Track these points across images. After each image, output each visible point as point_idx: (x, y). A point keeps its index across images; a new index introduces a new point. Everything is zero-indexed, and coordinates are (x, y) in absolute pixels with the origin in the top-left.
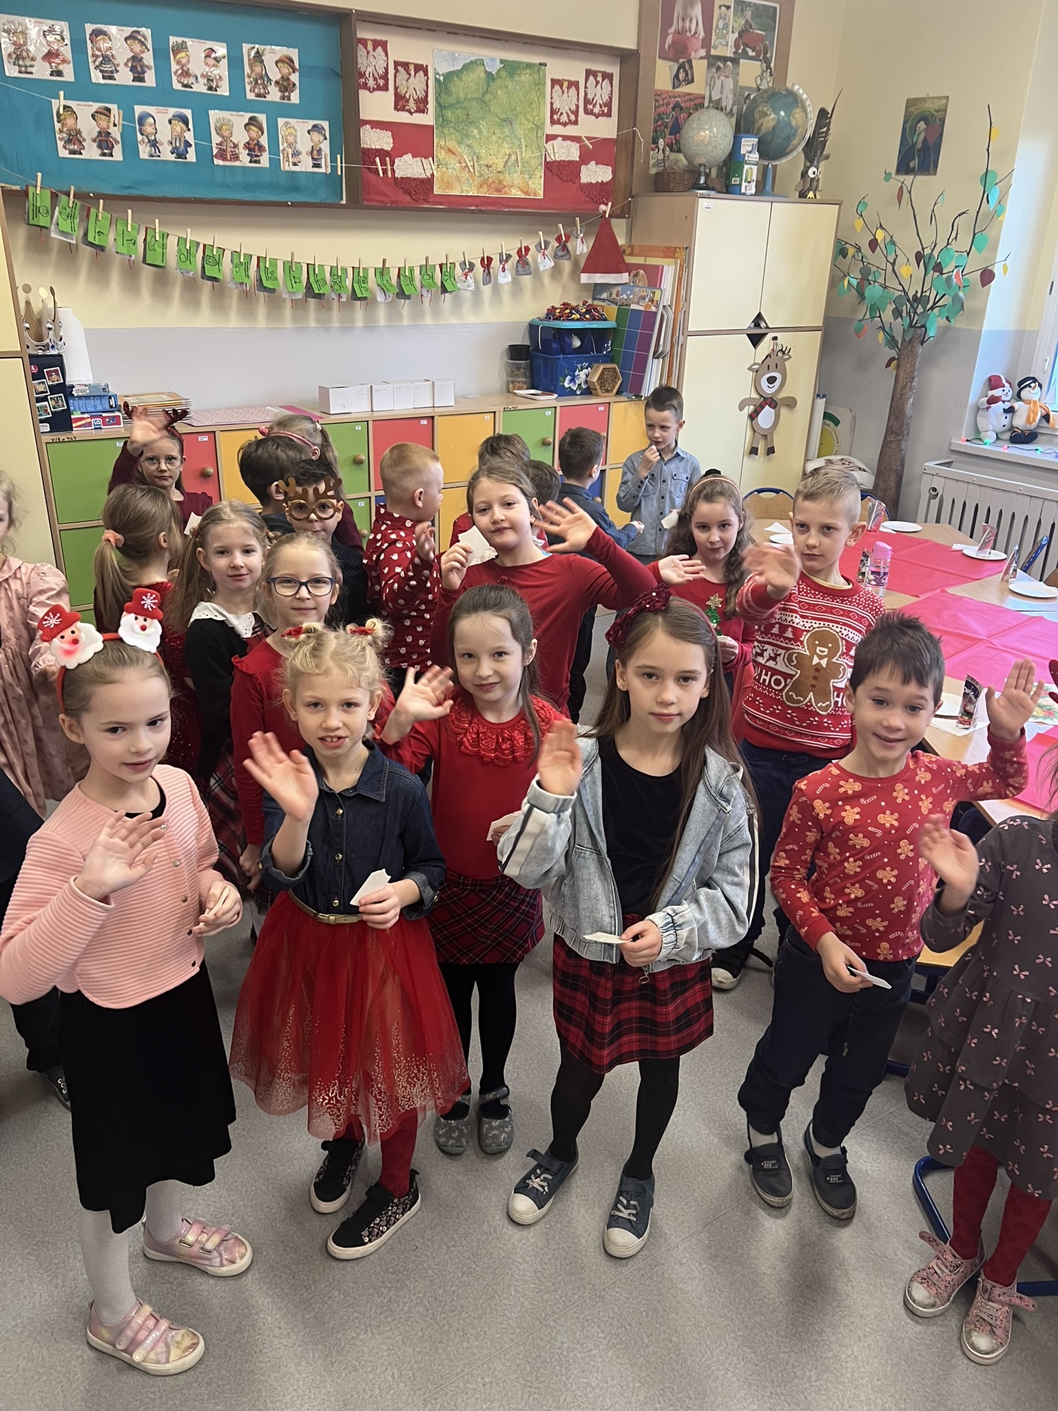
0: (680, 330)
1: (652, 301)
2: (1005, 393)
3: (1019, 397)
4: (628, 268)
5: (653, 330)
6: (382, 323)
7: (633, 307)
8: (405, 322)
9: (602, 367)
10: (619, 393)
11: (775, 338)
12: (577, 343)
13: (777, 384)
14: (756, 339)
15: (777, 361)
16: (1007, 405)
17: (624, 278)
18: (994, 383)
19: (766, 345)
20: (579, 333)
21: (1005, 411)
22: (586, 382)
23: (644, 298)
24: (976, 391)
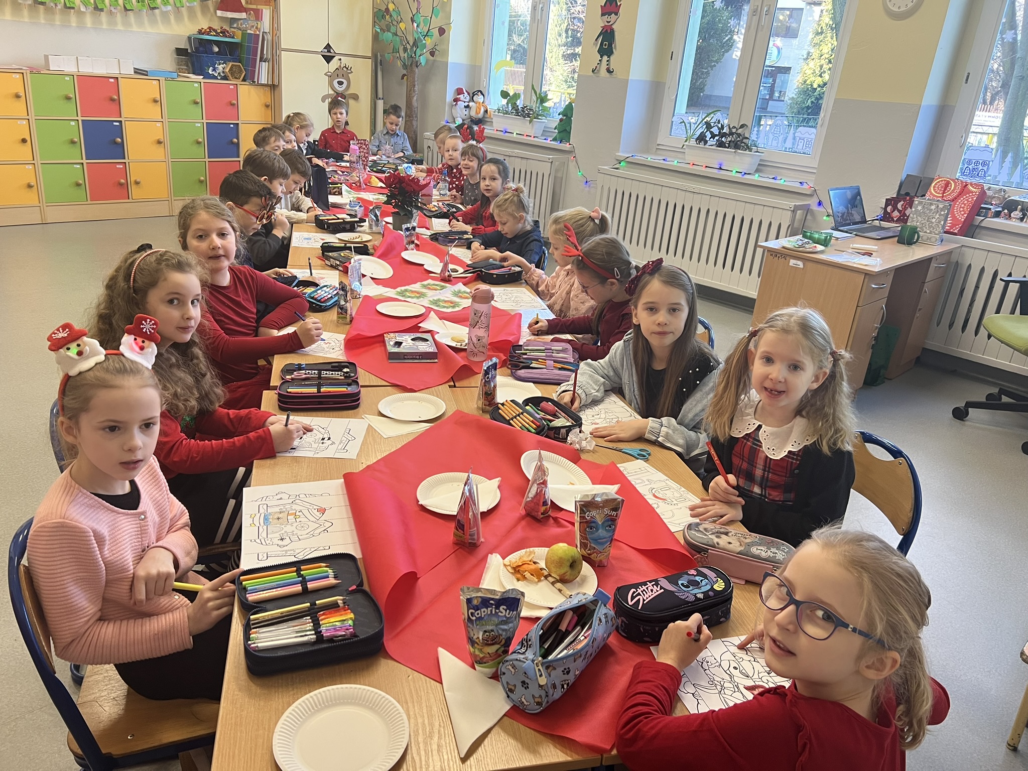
0: (276, 45)
1: (257, 28)
2: (465, 97)
3: (472, 100)
4: (245, 10)
5: (258, 44)
6: (89, 25)
7: (249, 31)
8: (105, 26)
9: (231, 64)
10: (244, 80)
11: (340, 59)
12: (216, 49)
13: (344, 86)
14: (328, 59)
15: (343, 73)
16: (466, 104)
17: (243, 15)
18: (460, 91)
19: (334, 63)
20: (217, 43)
21: (465, 107)
22: (223, 72)
23: (253, 26)
24: (450, 96)
